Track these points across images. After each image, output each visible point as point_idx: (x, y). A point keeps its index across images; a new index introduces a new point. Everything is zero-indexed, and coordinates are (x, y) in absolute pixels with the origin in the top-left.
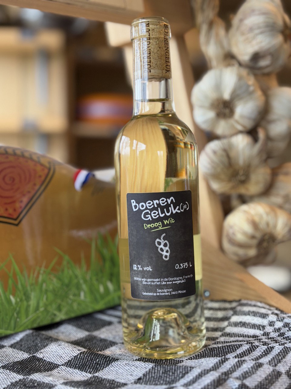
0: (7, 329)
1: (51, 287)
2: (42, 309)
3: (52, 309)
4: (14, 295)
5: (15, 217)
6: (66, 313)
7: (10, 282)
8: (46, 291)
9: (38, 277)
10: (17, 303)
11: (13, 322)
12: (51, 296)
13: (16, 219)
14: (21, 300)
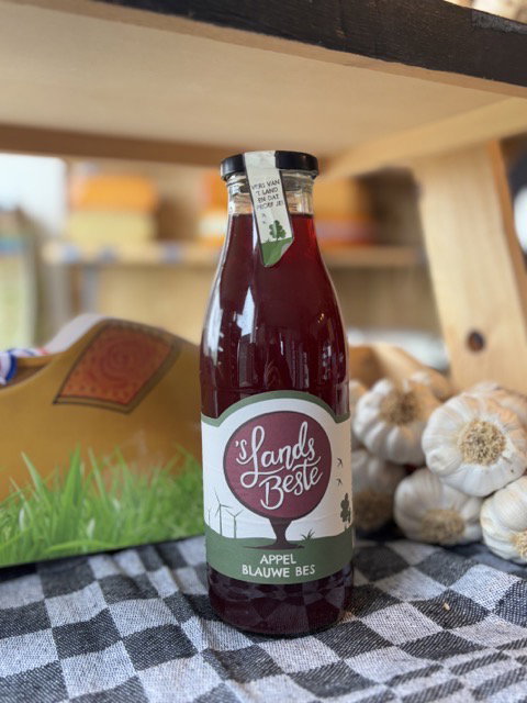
0: (108, 541)
1: (168, 493)
2: (154, 520)
3: (169, 521)
4: (119, 499)
5: (126, 401)
6: (188, 529)
7: (115, 483)
8: (161, 499)
9: (150, 480)
10: (122, 510)
11: (115, 534)
12: (167, 505)
13: (126, 405)
14: (128, 506)
